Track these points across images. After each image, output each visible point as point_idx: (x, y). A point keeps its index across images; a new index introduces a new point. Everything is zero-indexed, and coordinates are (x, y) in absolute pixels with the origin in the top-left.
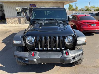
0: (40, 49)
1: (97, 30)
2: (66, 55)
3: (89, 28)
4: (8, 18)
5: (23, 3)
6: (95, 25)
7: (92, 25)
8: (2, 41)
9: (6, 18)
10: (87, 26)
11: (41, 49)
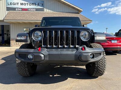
0: (48, 46)
1: (119, 47)
2: (82, 50)
3: (109, 44)
4: (13, 40)
5: (32, 24)
6: (116, 42)
7: (113, 42)
8: (2, 58)
9: (11, 39)
10: (106, 43)
11: (50, 46)
